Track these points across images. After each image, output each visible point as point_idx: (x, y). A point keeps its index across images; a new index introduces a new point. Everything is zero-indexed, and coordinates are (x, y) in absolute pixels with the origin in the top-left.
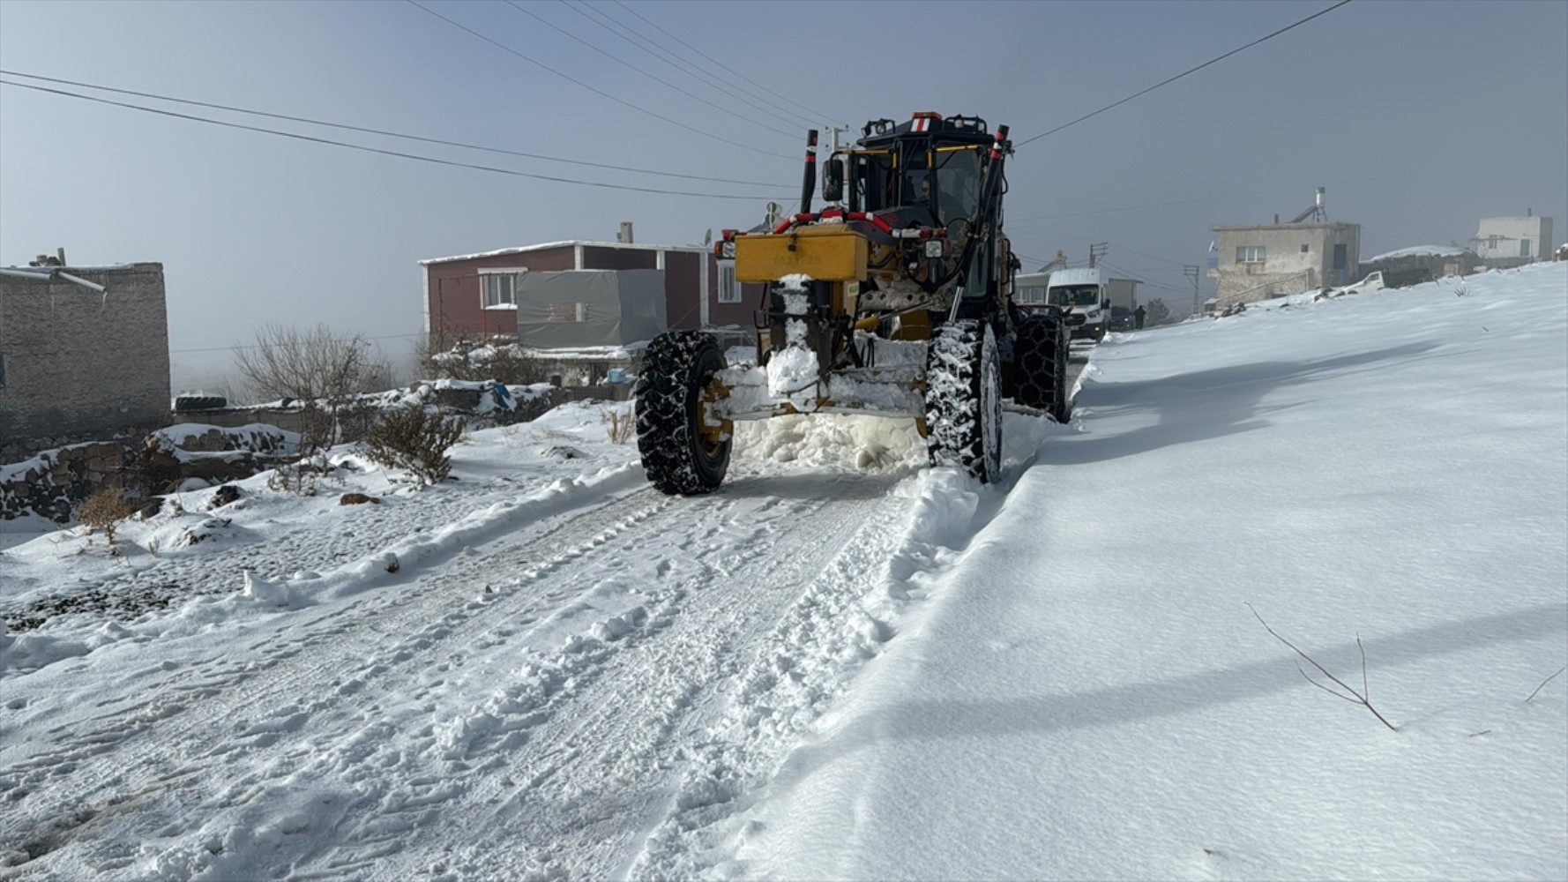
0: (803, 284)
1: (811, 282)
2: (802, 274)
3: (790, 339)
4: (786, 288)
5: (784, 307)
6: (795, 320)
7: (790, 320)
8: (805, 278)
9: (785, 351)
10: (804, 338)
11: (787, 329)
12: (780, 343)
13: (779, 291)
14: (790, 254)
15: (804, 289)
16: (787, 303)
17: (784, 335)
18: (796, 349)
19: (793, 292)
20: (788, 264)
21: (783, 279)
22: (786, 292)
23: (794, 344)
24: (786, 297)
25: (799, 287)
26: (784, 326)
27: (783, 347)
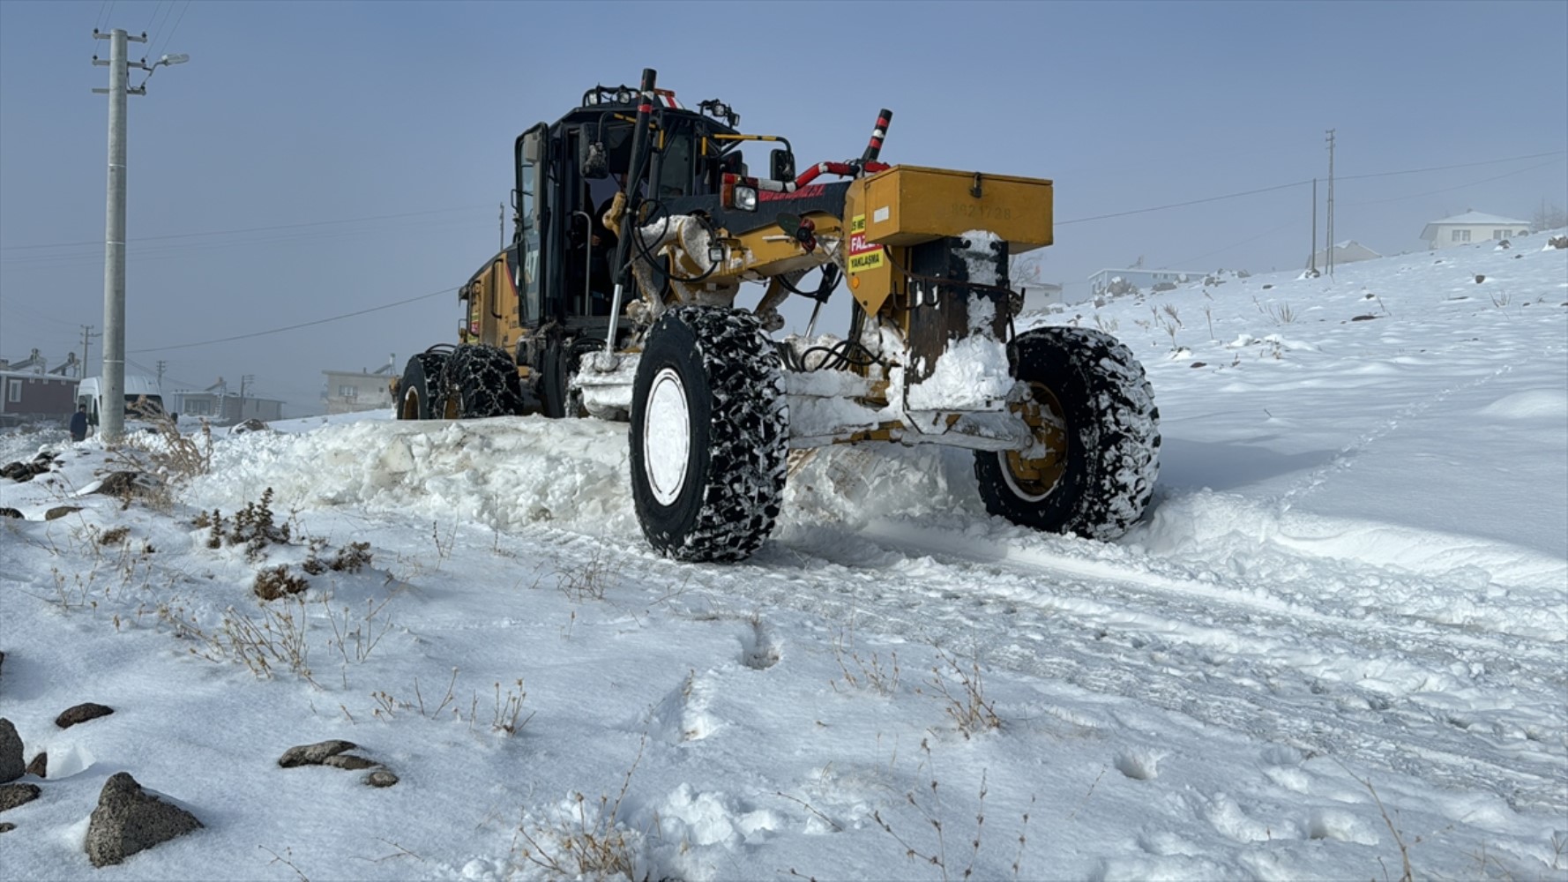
0: (993, 245)
1: (1000, 243)
2: (989, 231)
3: (974, 323)
4: (971, 249)
5: (967, 276)
6: (980, 297)
7: (974, 296)
8: (993, 237)
9: (967, 340)
10: (991, 323)
11: (969, 308)
12: (959, 328)
13: (961, 253)
14: (971, 200)
15: (993, 253)
16: (970, 271)
17: (965, 317)
18: (982, 338)
19: (979, 256)
20: (970, 215)
21: (966, 236)
22: (971, 255)
23: (978, 331)
24: (970, 261)
25: (988, 250)
26: (966, 304)
27: (963, 335)
